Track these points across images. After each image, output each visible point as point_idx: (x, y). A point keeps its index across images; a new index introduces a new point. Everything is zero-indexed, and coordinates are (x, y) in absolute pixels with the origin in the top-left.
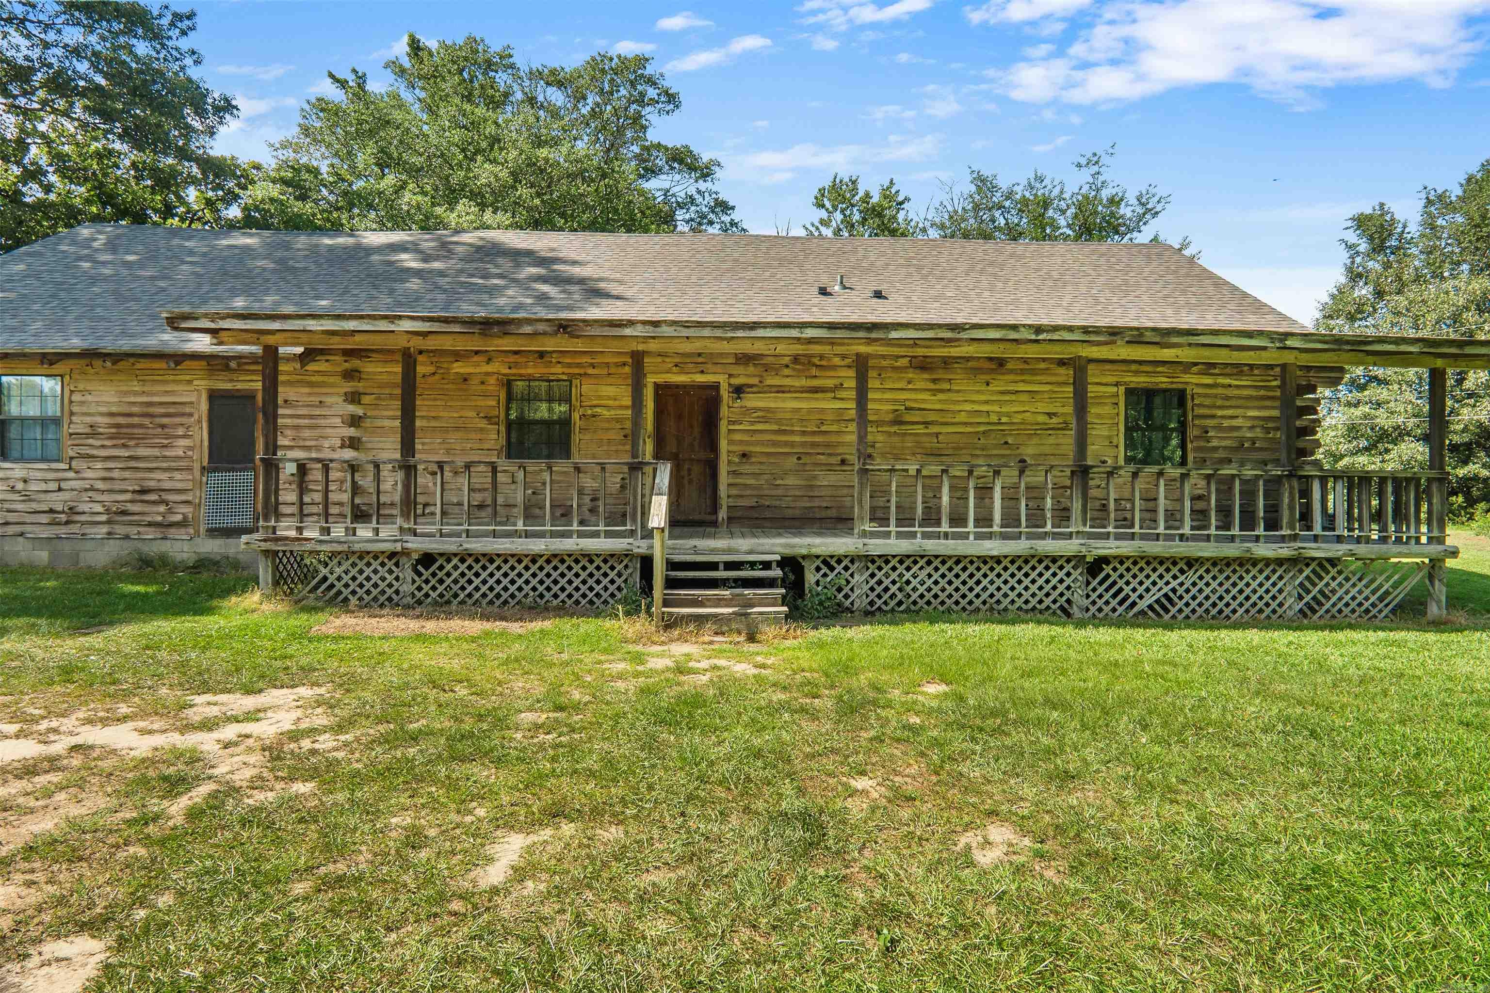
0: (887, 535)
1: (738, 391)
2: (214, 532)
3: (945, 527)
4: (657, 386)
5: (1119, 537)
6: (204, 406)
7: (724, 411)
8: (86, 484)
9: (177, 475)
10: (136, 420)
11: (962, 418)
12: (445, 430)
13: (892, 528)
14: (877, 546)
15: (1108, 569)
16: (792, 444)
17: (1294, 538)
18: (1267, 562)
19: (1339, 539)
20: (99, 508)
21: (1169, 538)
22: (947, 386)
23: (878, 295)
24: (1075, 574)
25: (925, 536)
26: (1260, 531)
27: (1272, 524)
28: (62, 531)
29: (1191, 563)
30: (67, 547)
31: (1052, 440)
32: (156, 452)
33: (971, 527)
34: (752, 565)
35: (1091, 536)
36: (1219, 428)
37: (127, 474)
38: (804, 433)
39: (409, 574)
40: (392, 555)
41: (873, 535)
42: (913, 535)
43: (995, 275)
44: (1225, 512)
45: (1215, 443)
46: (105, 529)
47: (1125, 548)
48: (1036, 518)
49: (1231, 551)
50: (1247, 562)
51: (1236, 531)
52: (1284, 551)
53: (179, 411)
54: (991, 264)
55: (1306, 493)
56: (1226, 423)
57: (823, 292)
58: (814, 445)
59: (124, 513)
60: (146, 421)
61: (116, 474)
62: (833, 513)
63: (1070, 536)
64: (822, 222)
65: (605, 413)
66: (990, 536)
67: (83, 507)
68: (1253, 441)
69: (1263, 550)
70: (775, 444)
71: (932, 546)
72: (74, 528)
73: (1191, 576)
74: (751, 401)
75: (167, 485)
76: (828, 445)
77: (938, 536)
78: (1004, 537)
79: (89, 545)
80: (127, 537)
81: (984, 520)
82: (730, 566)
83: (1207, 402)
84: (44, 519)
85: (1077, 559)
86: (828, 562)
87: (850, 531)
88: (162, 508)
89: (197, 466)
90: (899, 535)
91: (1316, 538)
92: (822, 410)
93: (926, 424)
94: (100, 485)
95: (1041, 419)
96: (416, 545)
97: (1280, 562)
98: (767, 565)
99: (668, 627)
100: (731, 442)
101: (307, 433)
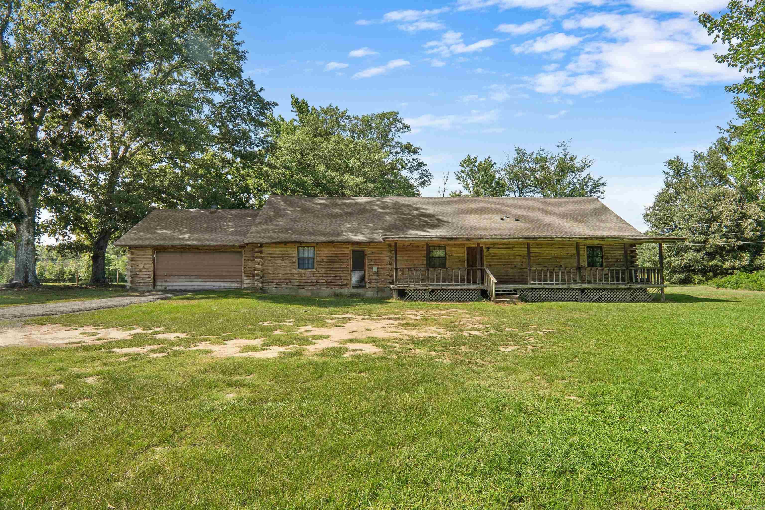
0: (535, 284)
1: (488, 248)
2: (354, 287)
3: (549, 282)
4: (467, 248)
5: (588, 283)
6: (351, 255)
7: (485, 254)
8: (321, 275)
9: (344, 272)
10: (334, 258)
11: (545, 254)
12: (413, 260)
13: (537, 282)
14: (534, 286)
15: (586, 291)
16: (502, 262)
17: (628, 283)
18: (623, 289)
19: (639, 283)
20: (324, 281)
21: (600, 284)
22: (540, 246)
23: (517, 220)
24: (579, 292)
25: (544, 284)
26: (621, 282)
27: (623, 280)
28: (314, 287)
29: (605, 289)
30: (315, 291)
31: (568, 260)
32: (339, 266)
33: (554, 282)
34: (508, 291)
35: (582, 283)
36: (611, 256)
37: (331, 272)
38: (505, 259)
39: (429, 294)
40: (425, 290)
41: (532, 284)
42: (541, 284)
44: (612, 278)
45: (610, 260)
46: (326, 287)
47: (590, 286)
48: (569, 279)
49: (614, 286)
50: (618, 289)
51: (615, 282)
52: (626, 286)
53: (345, 256)
55: (631, 273)
56: (613, 255)
57: (502, 219)
58: (507, 262)
59: (331, 282)
60: (336, 258)
61: (328, 272)
62: (513, 280)
63: (577, 283)
65: (455, 255)
66: (559, 284)
67: (319, 281)
68: (620, 259)
69: (621, 286)
70: (498, 262)
71: (546, 286)
72: (318, 286)
73: (605, 293)
74: (491, 251)
75: (342, 275)
76: (511, 262)
77: (547, 284)
78: (562, 284)
79: (321, 291)
80: (331, 289)
81: (557, 280)
82: (503, 291)
83: (608, 249)
84: (310, 284)
85: (579, 289)
86: (523, 290)
87: (527, 284)
88: (340, 281)
89: (349, 270)
90: (538, 284)
91: (633, 283)
92: (509, 253)
93: (536, 256)
94: (324, 275)
95: (565, 254)
96: (431, 287)
97: (625, 289)
98: (511, 291)
99: (497, 303)
100: (487, 262)
101: (378, 261)
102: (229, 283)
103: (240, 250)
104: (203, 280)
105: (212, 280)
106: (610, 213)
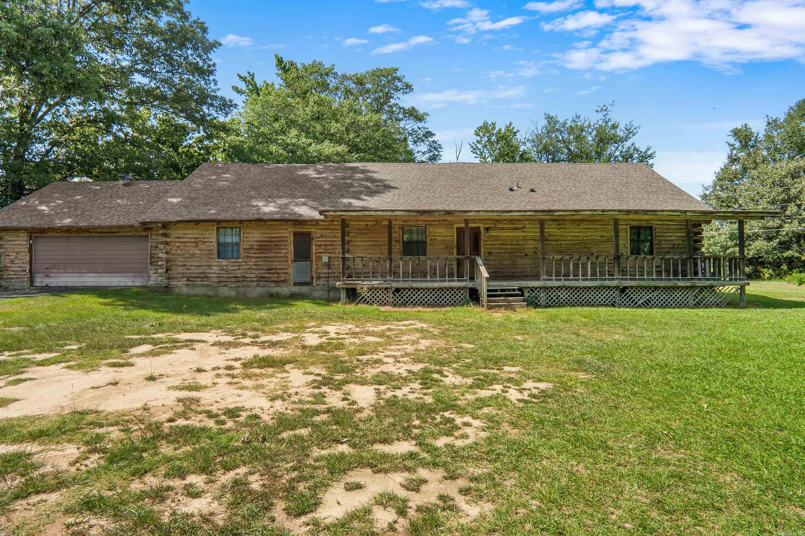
0: (552, 280)
1: (487, 229)
2: (296, 284)
3: (571, 277)
4: (457, 228)
5: (631, 279)
6: (292, 238)
7: (482, 237)
8: (249, 267)
9: (282, 263)
10: (267, 243)
11: (569, 238)
12: (380, 245)
13: (554, 278)
14: (549, 284)
15: (627, 291)
16: (507, 249)
17: (692, 279)
18: (683, 287)
19: (708, 280)
20: (253, 276)
21: (648, 280)
22: (563, 226)
23: (532, 191)
24: (616, 292)
25: (565, 280)
26: (680, 277)
27: (684, 275)
28: (240, 284)
29: (656, 288)
30: (242, 290)
31: (603, 246)
32: (274, 255)
33: (580, 277)
34: (509, 290)
35: (621, 279)
36: (665, 240)
37: (264, 263)
38: (511, 245)
39: (392, 295)
40: (386, 289)
41: (547, 280)
42: (561, 280)
43: (575, 180)
44: (668, 272)
45: (664, 246)
46: (256, 283)
47: (633, 283)
48: (602, 274)
49: (670, 284)
50: (675, 288)
51: (672, 277)
52: (688, 284)
53: (283, 240)
54: (573, 174)
55: (696, 265)
56: (668, 238)
57: (511, 190)
58: (515, 249)
59: (264, 277)
60: (271, 244)
61: (260, 263)
62: (523, 274)
63: (614, 279)
64: (478, 142)
65: (439, 238)
66: (587, 280)
67: (247, 275)
68: (678, 245)
69: (681, 284)
70: (501, 249)
71: (567, 283)
72: (245, 283)
73: (656, 293)
74: (492, 233)
75: (279, 267)
76: (520, 249)
77: (569, 280)
78: (592, 280)
79: (250, 289)
80: (264, 286)
81: (585, 274)
82: (502, 290)
83: (661, 231)
84: (234, 280)
85: (617, 288)
86: (532, 289)
87: (539, 280)
88: (277, 275)
89: (290, 260)
90: (556, 280)
91: (699, 279)
92: (518, 236)
93: (556, 241)
94: (254, 267)
95: (598, 238)
96: (395, 285)
97: (687, 287)
98: (514, 290)
99: (489, 308)
100: (485, 248)
101: (329, 247)
102: (132, 279)
103: (144, 234)
104: (97, 275)
105: (109, 275)
106: (663, 182)
